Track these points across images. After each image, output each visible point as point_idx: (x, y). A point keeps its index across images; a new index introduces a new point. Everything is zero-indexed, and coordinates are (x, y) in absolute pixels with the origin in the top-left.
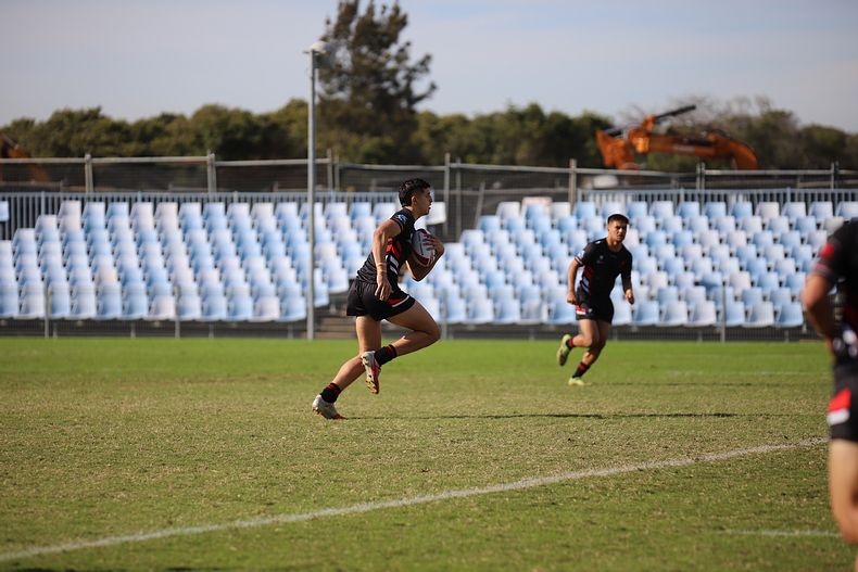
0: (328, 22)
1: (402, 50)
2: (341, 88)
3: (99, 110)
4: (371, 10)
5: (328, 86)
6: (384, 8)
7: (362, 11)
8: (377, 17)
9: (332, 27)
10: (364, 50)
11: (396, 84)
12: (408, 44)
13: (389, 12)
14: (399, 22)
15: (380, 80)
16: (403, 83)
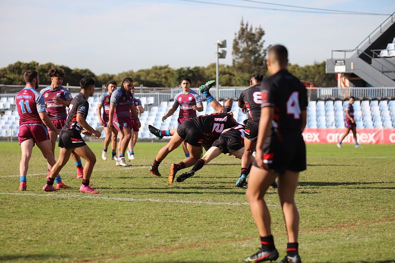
0: (236, 34)
1: (262, 43)
2: (241, 57)
3: (168, 66)
4: (251, 29)
5: (237, 56)
6: (256, 29)
7: (249, 30)
8: (254, 31)
9: (237, 36)
10: (250, 43)
11: (260, 55)
12: (264, 41)
13: (258, 30)
14: (262, 33)
15: (255, 54)
16: (263, 55)
